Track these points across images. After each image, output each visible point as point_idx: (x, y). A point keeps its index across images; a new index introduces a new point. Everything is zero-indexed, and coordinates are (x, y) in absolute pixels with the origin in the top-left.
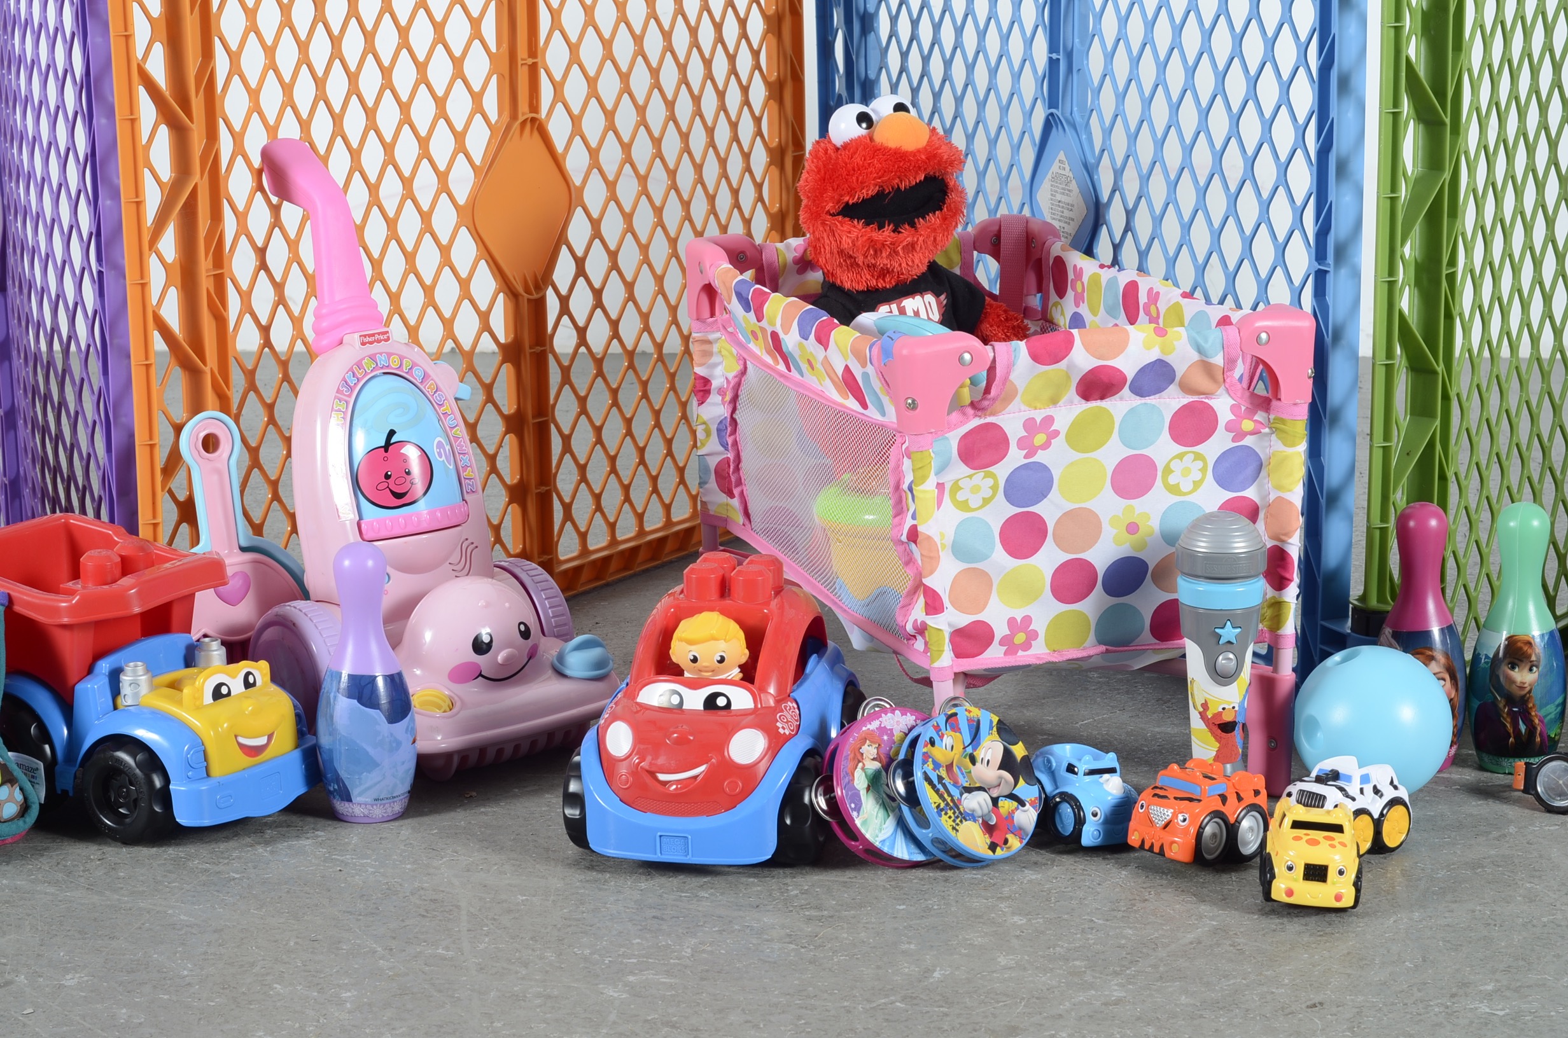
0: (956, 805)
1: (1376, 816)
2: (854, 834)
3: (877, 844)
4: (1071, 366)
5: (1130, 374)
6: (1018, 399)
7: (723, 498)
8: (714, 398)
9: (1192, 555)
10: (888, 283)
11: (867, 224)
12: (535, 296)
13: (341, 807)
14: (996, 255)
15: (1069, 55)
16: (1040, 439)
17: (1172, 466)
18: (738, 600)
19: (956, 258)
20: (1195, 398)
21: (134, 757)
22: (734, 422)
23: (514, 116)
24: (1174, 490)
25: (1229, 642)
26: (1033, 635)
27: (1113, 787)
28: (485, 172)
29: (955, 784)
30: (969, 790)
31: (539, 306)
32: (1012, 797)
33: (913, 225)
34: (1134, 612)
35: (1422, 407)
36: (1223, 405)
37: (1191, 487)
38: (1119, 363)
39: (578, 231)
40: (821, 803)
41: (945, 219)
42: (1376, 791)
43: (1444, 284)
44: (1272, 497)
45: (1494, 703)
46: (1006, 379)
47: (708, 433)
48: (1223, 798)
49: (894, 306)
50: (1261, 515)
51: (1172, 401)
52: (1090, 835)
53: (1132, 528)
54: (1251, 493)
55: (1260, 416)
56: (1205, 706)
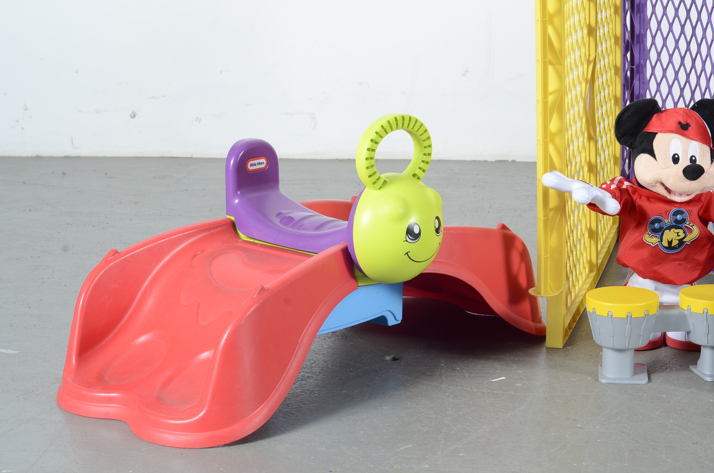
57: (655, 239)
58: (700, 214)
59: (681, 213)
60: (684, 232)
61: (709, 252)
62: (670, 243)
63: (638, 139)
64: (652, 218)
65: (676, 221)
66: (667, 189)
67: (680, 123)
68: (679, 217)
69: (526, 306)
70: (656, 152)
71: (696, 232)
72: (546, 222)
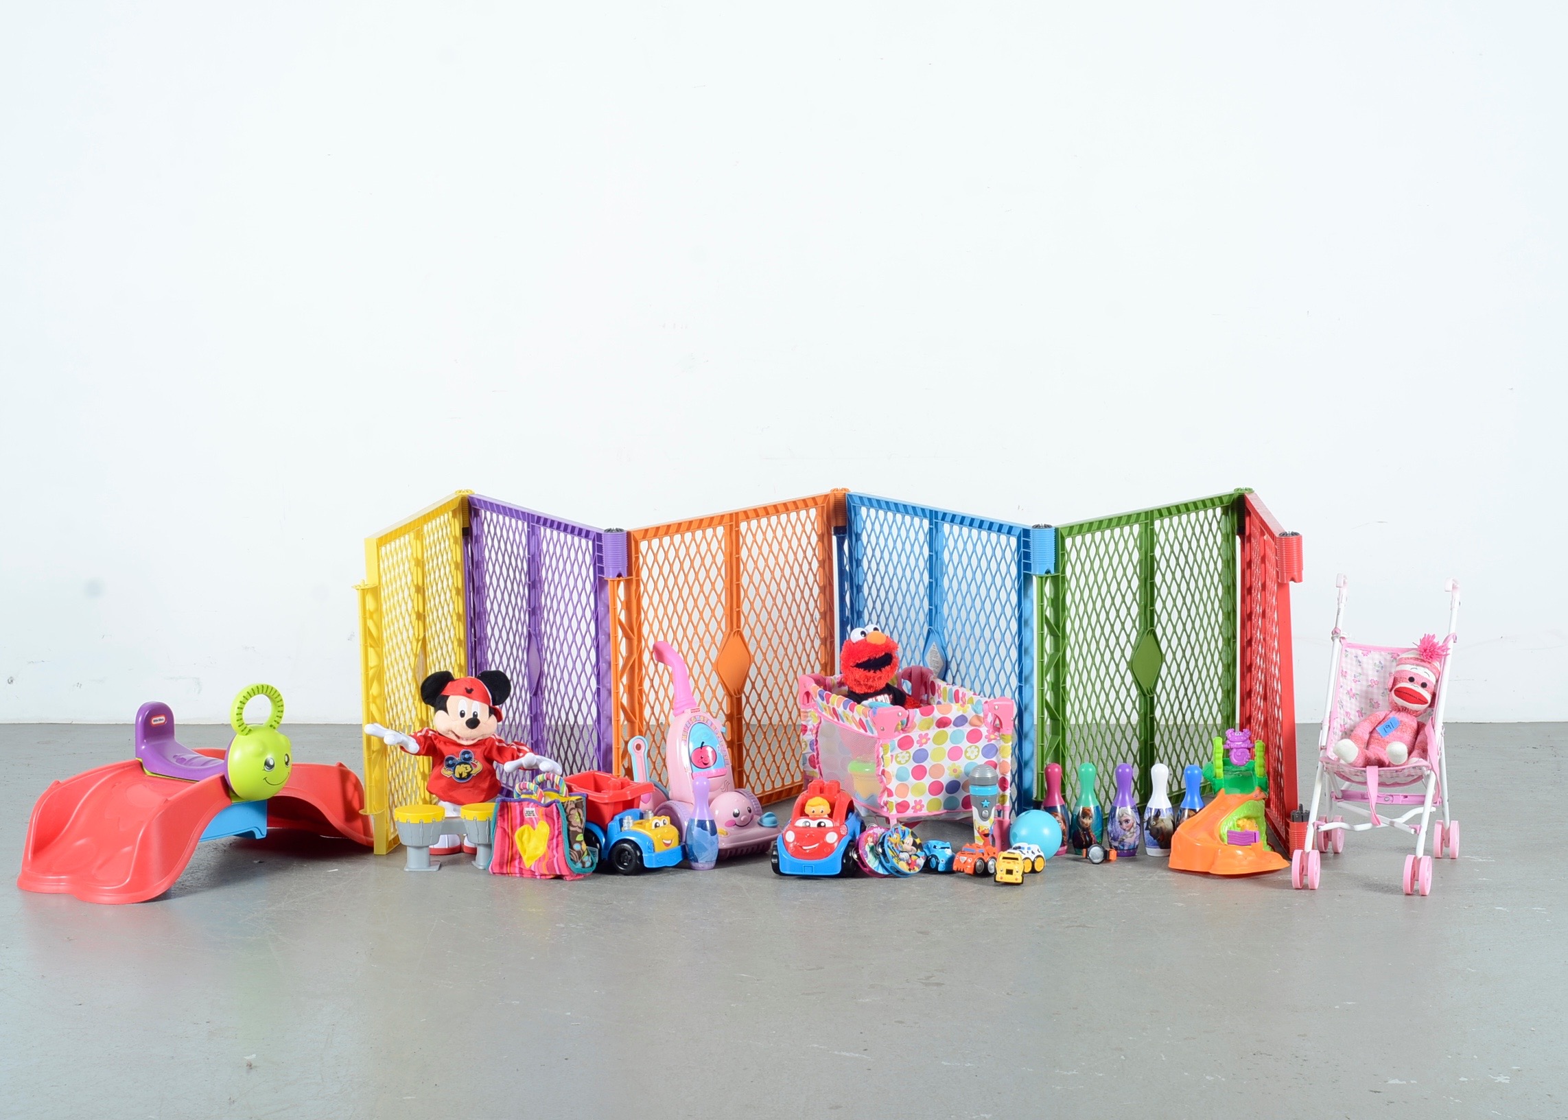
0: (898, 856)
1: (1032, 860)
2: (865, 865)
3: (873, 868)
4: (933, 717)
5: (953, 720)
6: (916, 727)
7: (812, 769)
8: (808, 732)
9: (974, 778)
10: (872, 691)
11: (864, 670)
12: (738, 696)
13: (694, 864)
14: (910, 680)
15: (936, 607)
16: (924, 741)
17: (968, 750)
18: (826, 793)
19: (895, 682)
20: (975, 728)
21: (631, 845)
22: (817, 741)
23: (732, 630)
24: (969, 758)
25: (986, 807)
26: (923, 806)
27: (949, 852)
28: (722, 651)
29: (898, 849)
30: (902, 852)
31: (739, 700)
32: (916, 855)
33: (880, 670)
34: (956, 799)
35: (1055, 732)
36: (984, 730)
37: (974, 757)
38: (948, 716)
39: (753, 672)
40: (855, 856)
41: (891, 668)
42: (1033, 852)
43: (1061, 690)
44: (1001, 761)
45: (1078, 830)
46: (913, 721)
47: (806, 745)
48: (983, 854)
49: (874, 699)
50: (998, 767)
51: (967, 728)
52: (941, 868)
53: (955, 771)
54: (994, 759)
55: (997, 734)
56: (979, 828)
57: (449, 772)
58: (485, 754)
59: (468, 753)
60: (471, 767)
61: (490, 782)
62: (461, 775)
63: (438, 700)
64: (446, 757)
65: (465, 759)
66: (456, 735)
67: (466, 689)
68: (466, 756)
69: (359, 824)
70: (448, 709)
71: (479, 767)
72: (369, 759)
